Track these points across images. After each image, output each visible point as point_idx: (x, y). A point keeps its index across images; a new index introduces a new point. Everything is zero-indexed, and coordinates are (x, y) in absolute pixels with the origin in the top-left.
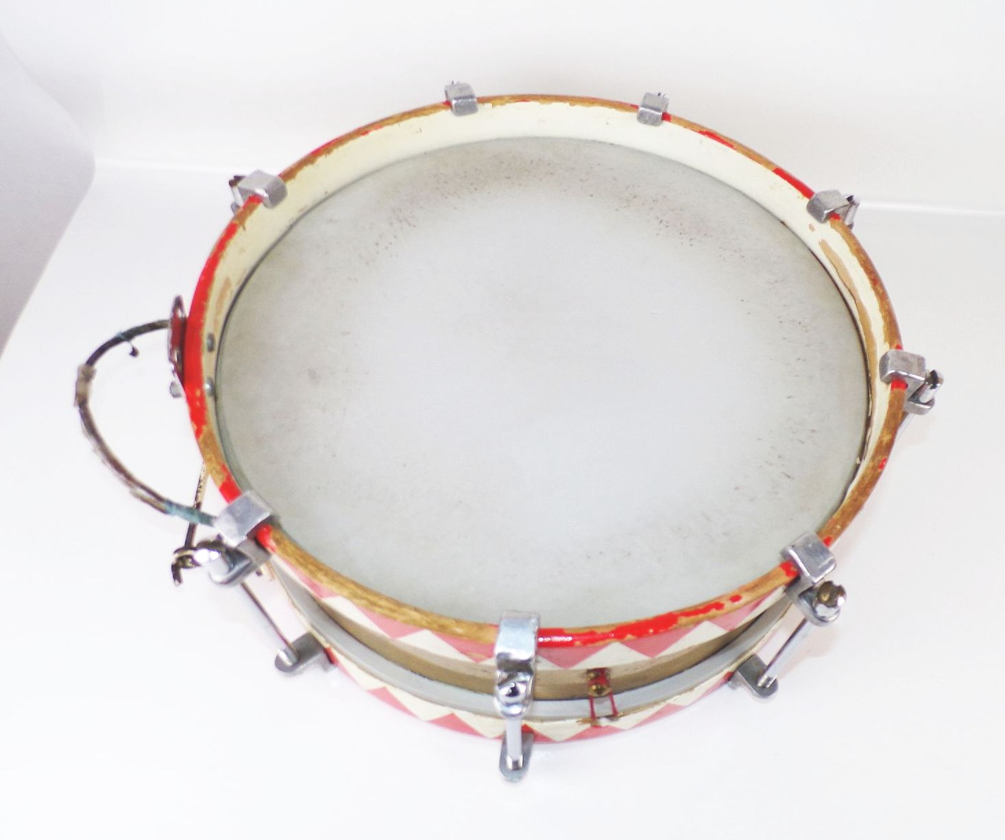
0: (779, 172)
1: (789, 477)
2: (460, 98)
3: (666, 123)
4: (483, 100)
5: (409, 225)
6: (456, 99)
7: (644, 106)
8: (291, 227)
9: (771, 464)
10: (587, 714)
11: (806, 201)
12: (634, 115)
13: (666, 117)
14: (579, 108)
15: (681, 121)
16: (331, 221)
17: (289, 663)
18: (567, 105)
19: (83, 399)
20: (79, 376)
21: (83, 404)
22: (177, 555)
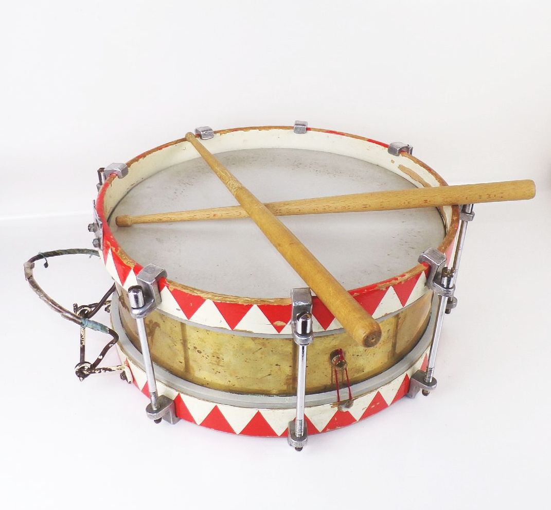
0: (370, 141)
1: (413, 248)
2: (205, 131)
3: (309, 132)
4: (215, 132)
5: (189, 185)
6: (203, 131)
7: (296, 125)
8: (128, 193)
9: (402, 245)
10: (336, 400)
11: (387, 149)
12: (293, 130)
13: (308, 129)
14: (263, 131)
15: (315, 130)
16: (149, 187)
17: (155, 409)
18: (258, 130)
19: (30, 275)
20: (26, 266)
21: (30, 278)
22: (78, 367)
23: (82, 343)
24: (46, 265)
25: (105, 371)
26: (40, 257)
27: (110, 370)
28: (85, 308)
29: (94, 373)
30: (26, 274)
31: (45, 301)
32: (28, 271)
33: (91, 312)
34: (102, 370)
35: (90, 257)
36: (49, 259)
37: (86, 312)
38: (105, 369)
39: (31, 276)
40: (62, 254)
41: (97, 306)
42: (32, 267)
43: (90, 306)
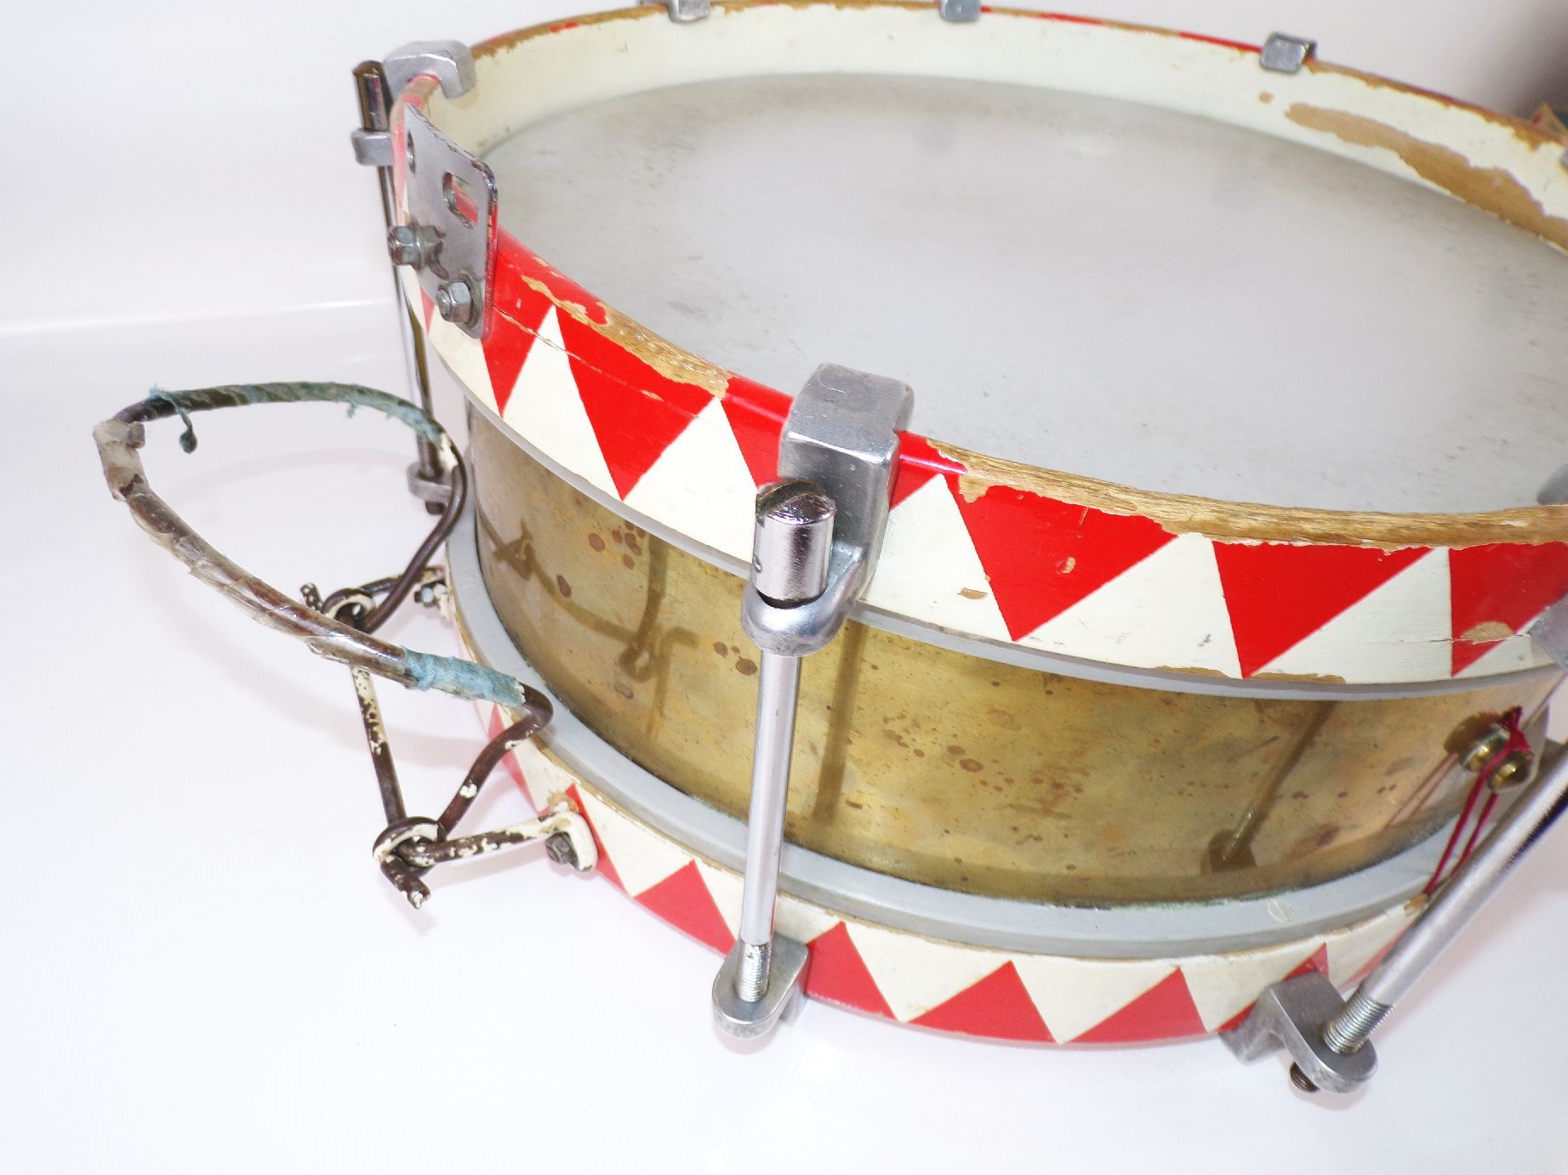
0: (1186, 36)
14: (849, 12)
17: (752, 998)
18: (833, 7)
19: (130, 477)
20: (106, 438)
21: (130, 487)
22: (388, 845)
23: (373, 736)
24: (189, 442)
25: (498, 844)
26: (160, 406)
27: (516, 838)
28: (353, 599)
29: (457, 856)
30: (112, 472)
31: (221, 585)
32: (121, 458)
33: (374, 612)
34: (484, 843)
35: (350, 413)
36: (198, 418)
37: (356, 610)
38: (498, 839)
39: (137, 479)
40: (244, 400)
41: (396, 589)
42: (134, 442)
43: (368, 591)
